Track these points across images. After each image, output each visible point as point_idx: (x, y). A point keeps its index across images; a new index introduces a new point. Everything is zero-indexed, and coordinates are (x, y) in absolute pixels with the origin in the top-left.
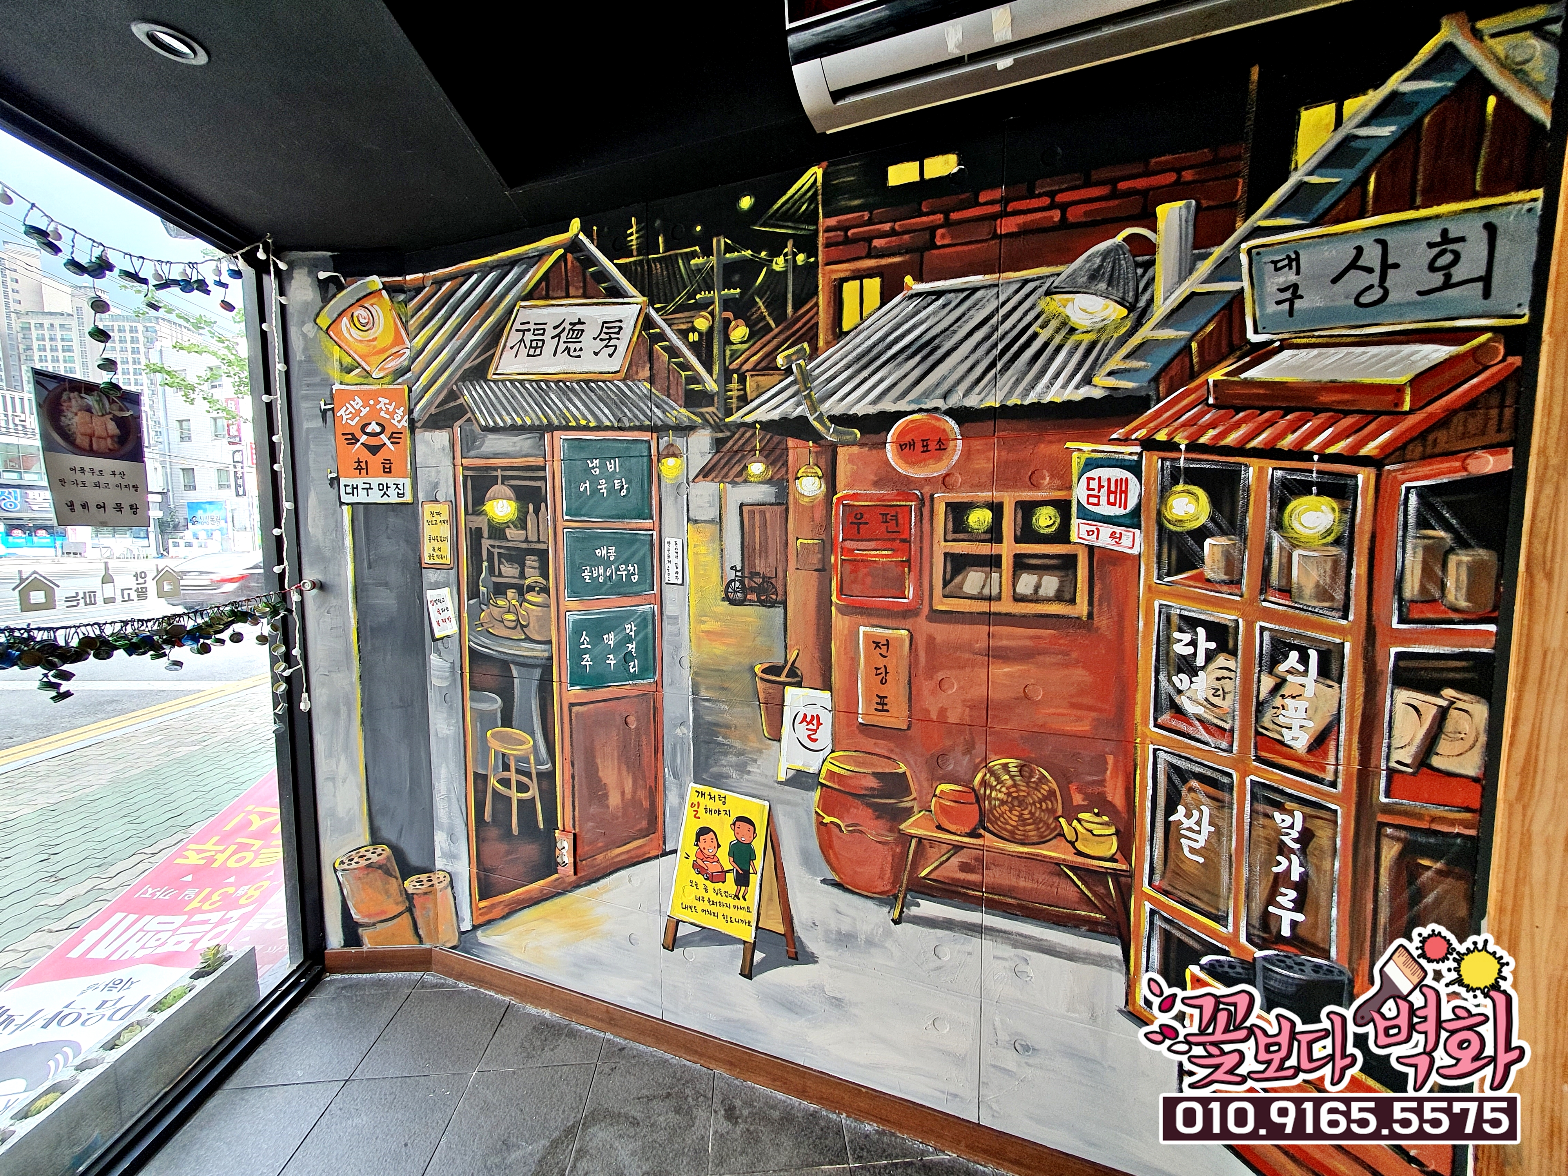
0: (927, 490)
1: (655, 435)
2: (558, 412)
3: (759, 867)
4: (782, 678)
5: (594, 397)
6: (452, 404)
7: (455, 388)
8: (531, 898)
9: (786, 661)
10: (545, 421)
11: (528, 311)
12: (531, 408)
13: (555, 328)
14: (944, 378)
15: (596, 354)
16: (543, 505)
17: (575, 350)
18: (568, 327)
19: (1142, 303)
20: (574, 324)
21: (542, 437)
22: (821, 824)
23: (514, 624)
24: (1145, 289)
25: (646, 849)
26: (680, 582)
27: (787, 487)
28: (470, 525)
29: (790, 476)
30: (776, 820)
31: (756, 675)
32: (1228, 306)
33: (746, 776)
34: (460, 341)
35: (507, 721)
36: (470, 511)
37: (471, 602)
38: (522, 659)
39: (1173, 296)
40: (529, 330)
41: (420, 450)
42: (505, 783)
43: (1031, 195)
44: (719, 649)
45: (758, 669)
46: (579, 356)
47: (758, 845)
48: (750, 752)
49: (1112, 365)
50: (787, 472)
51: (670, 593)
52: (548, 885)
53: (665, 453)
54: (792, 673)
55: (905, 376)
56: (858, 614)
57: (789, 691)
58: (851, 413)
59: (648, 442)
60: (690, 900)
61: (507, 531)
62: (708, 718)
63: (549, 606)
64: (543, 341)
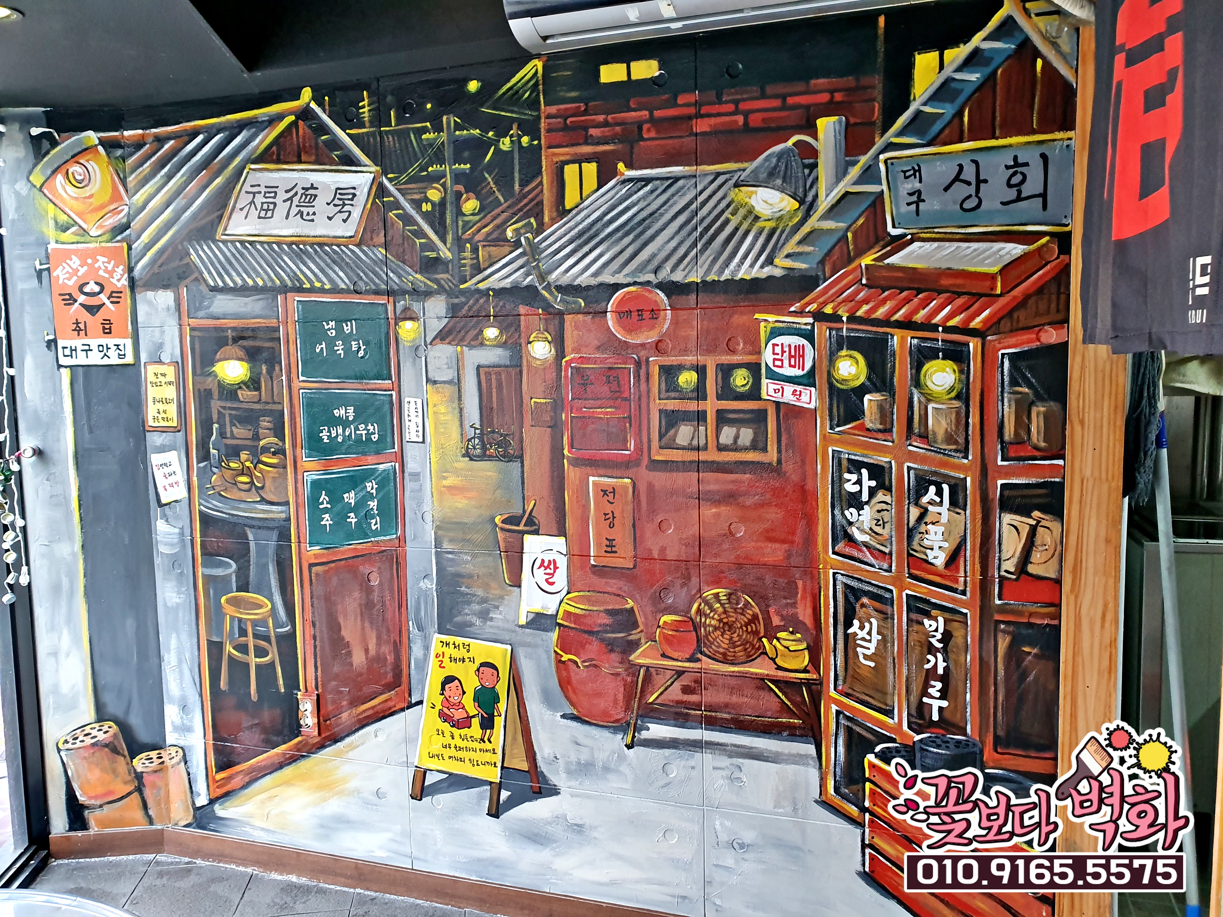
0: (643, 354)
1: (391, 299)
3: (503, 710)
4: (521, 527)
5: (329, 260)
6: (177, 264)
7: (180, 247)
8: (272, 765)
9: (524, 511)
11: (259, 175)
12: (263, 269)
13: (287, 191)
14: (654, 255)
15: (330, 218)
16: (277, 365)
17: (308, 214)
18: (301, 192)
19: (809, 199)
20: (307, 189)
21: (275, 299)
22: (559, 662)
23: (248, 486)
24: (812, 186)
25: (392, 702)
26: (421, 440)
27: (520, 351)
28: (199, 386)
29: (523, 341)
30: (517, 664)
31: (496, 525)
32: (873, 205)
33: (488, 623)
34: (186, 200)
35: (243, 586)
36: (199, 372)
37: (201, 465)
38: (258, 521)
39: (832, 195)
40: (260, 193)
41: (142, 309)
42: (242, 648)
43: (720, 101)
44: (461, 502)
45: (497, 520)
46: (313, 220)
47: (502, 689)
48: (493, 600)
49: (788, 249)
50: (520, 337)
51: (410, 452)
52: (291, 749)
53: (402, 316)
54: (530, 522)
55: (621, 252)
56: (586, 465)
57: (527, 538)
58: (575, 283)
59: (384, 305)
60: (437, 748)
61: (239, 392)
62: (451, 569)
63: (285, 467)
64: (275, 204)
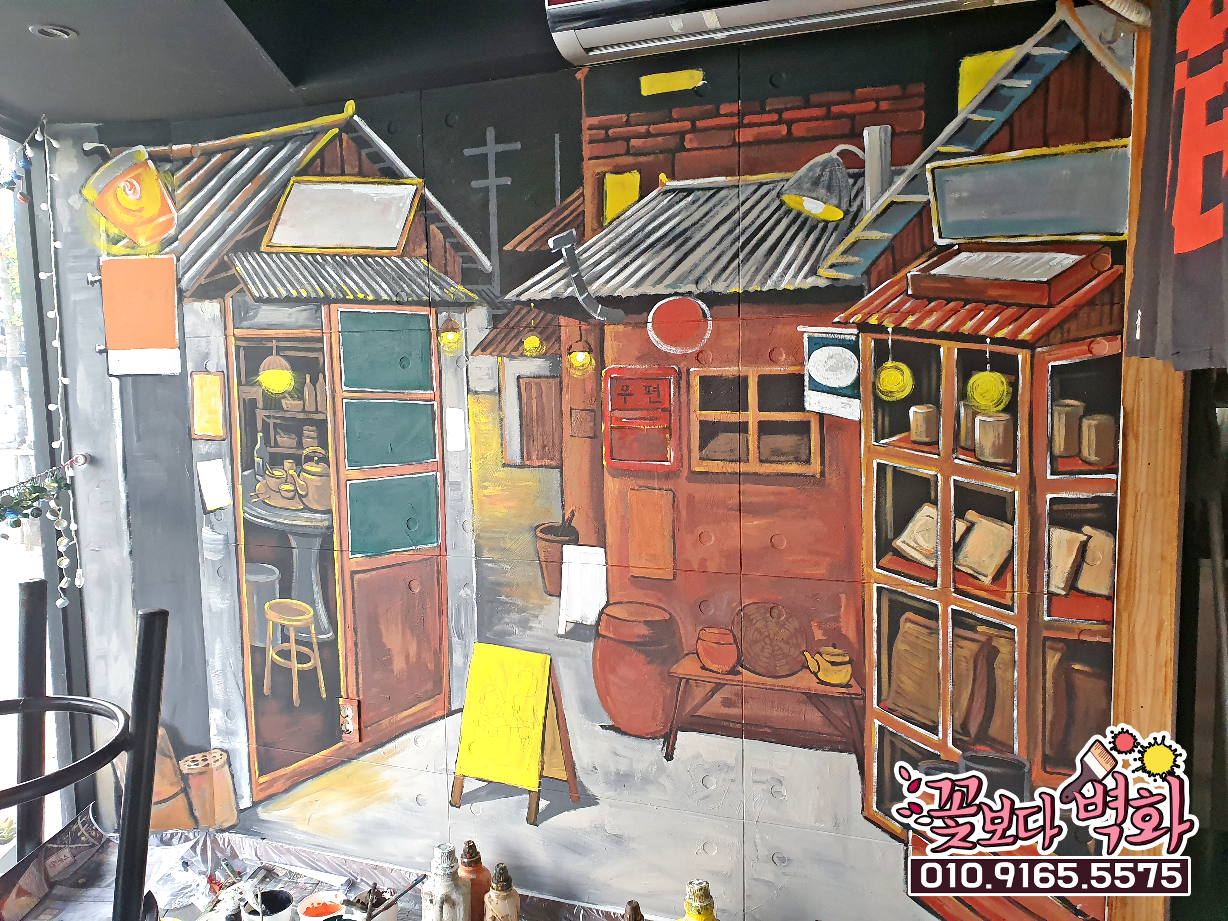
0: (683, 364)
1: (433, 310)
2: (335, 285)
4: (560, 538)
5: (371, 272)
6: (223, 275)
7: (226, 258)
8: (314, 769)
10: (322, 294)
11: (302, 187)
12: (307, 280)
14: (696, 266)
16: (321, 376)
19: (854, 208)
21: (318, 309)
23: (292, 494)
24: (856, 196)
25: (432, 710)
27: (560, 362)
28: (244, 395)
29: (564, 351)
30: (557, 672)
32: (919, 214)
33: (528, 632)
34: (231, 212)
35: (286, 592)
36: (243, 382)
37: (246, 473)
38: (301, 529)
39: (878, 204)
41: (189, 320)
42: (285, 654)
43: (763, 111)
44: (500, 512)
48: (532, 609)
49: (832, 259)
50: (560, 347)
51: (452, 461)
52: (333, 755)
53: (444, 327)
54: (569, 532)
55: (662, 263)
56: (627, 477)
57: (566, 548)
58: (616, 294)
59: (426, 316)
61: (283, 402)
62: (491, 578)
63: (328, 476)
